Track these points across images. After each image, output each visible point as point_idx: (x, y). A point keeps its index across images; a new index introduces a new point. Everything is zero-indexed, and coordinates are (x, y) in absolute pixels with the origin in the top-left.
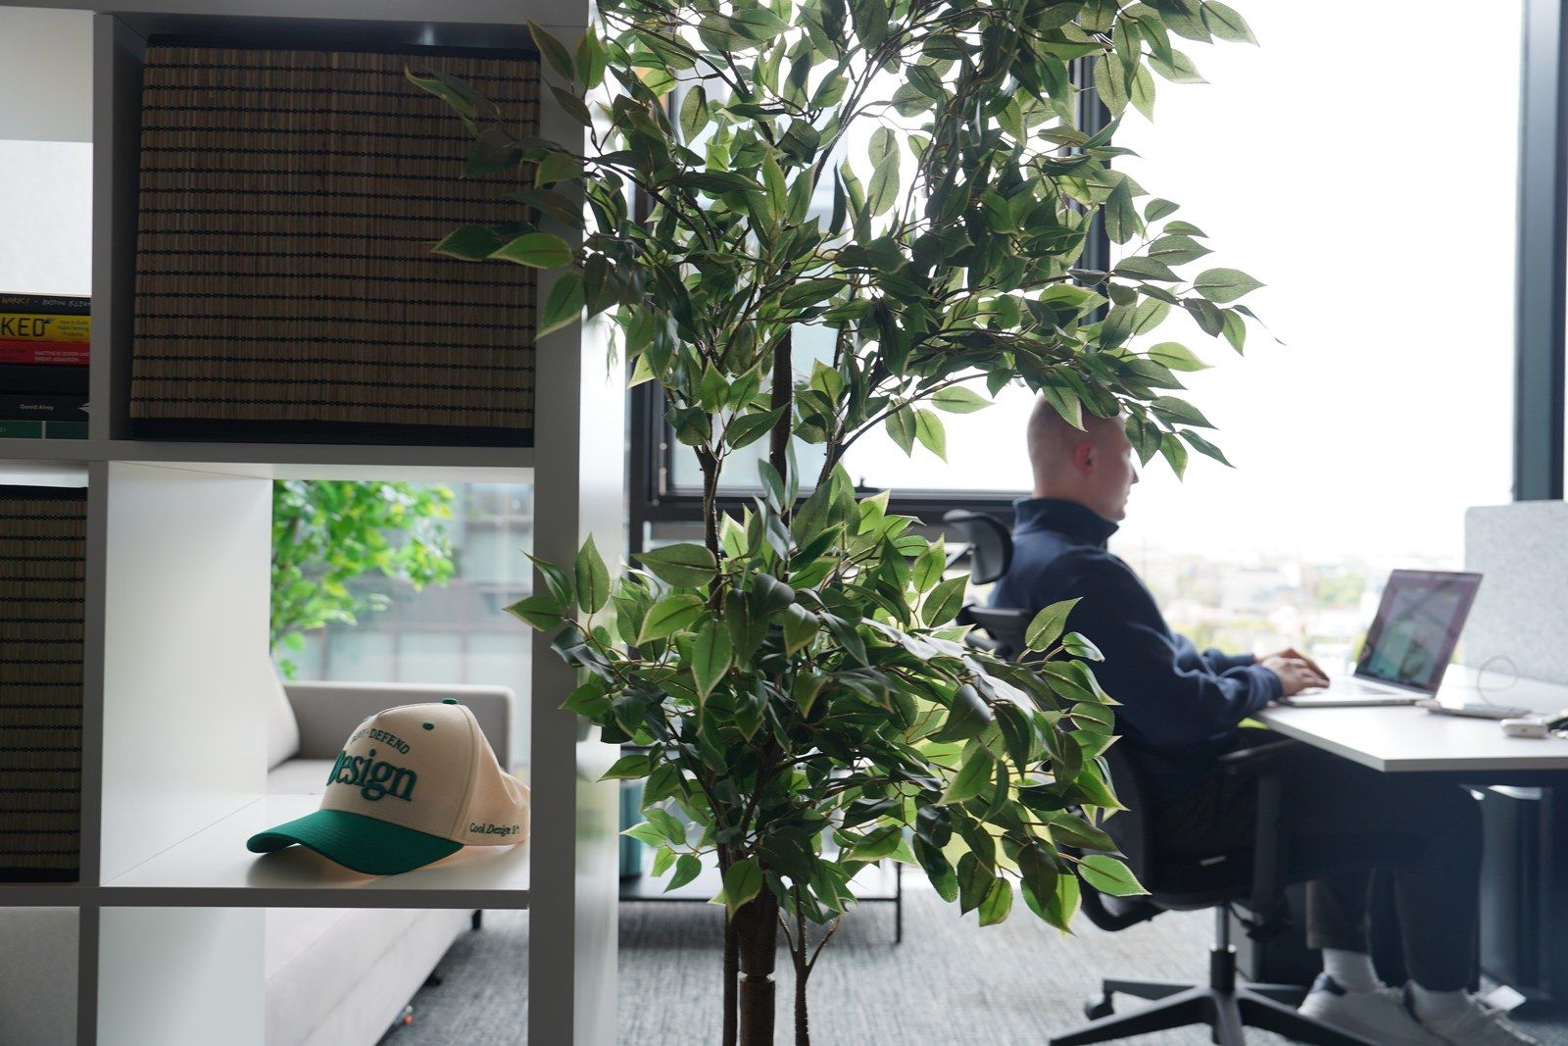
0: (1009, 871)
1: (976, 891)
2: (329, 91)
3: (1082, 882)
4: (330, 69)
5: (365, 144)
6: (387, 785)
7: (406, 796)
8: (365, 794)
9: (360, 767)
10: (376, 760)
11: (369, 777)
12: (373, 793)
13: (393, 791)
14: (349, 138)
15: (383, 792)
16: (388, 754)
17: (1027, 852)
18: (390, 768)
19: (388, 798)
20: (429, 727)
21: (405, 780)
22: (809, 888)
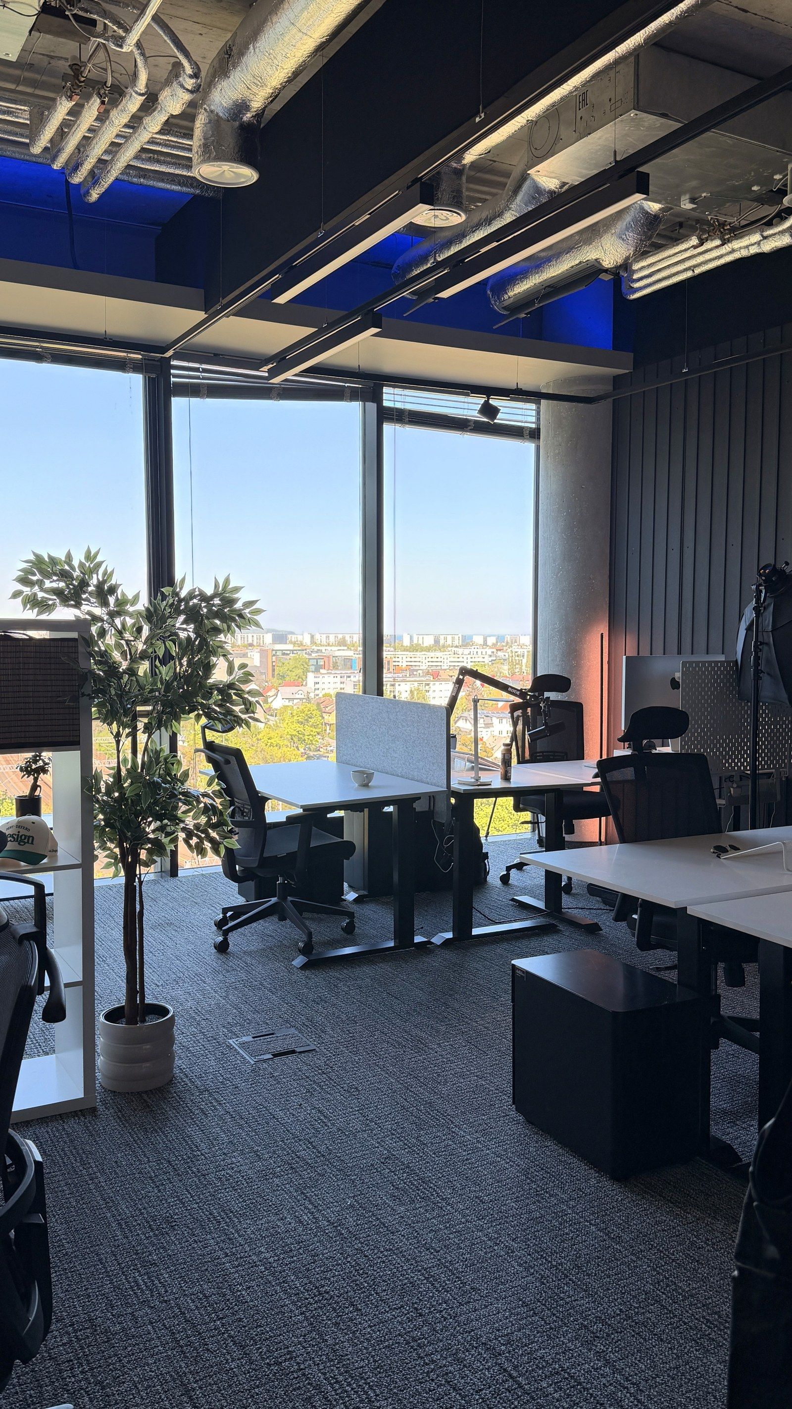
0: (207, 845)
1: (199, 851)
2: (20, 652)
3: (225, 846)
4: (20, 646)
5: (31, 666)
6: (26, 841)
7: (32, 843)
8: (19, 844)
9: (16, 837)
10: (20, 834)
11: (19, 839)
12: (22, 843)
13: (28, 842)
14: (26, 665)
15: (25, 843)
16: (22, 832)
17: (212, 840)
18: (25, 836)
19: (27, 844)
20: (33, 823)
21: (31, 839)
22: (130, 860)
